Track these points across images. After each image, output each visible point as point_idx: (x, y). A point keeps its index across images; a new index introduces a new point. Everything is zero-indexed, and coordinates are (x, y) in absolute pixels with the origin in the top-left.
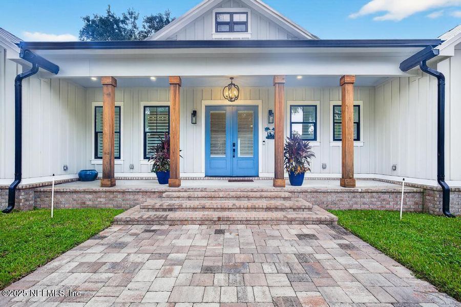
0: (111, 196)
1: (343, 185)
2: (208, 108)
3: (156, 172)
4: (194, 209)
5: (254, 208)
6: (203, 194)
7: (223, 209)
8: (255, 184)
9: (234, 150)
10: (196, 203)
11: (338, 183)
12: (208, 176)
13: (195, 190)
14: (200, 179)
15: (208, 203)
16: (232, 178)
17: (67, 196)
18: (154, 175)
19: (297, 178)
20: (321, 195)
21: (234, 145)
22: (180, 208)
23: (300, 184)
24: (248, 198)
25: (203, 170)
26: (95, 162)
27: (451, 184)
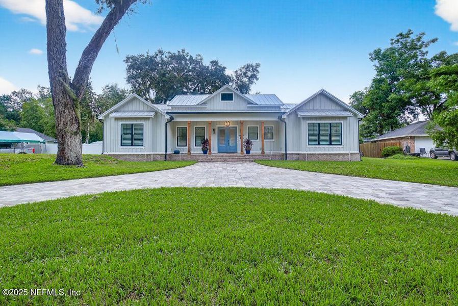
0: (192, 157)
3: (203, 150)
5: (234, 159)
6: (219, 156)
7: (225, 159)
8: (236, 154)
9: (228, 143)
10: (218, 158)
11: (261, 154)
13: (217, 155)
14: (216, 153)
15: (221, 158)
16: (227, 153)
17: (178, 157)
18: (202, 152)
19: (248, 152)
20: (254, 156)
21: (228, 141)
23: (249, 154)
24: (232, 157)
25: (217, 151)
26: (177, 147)
27: (288, 152)
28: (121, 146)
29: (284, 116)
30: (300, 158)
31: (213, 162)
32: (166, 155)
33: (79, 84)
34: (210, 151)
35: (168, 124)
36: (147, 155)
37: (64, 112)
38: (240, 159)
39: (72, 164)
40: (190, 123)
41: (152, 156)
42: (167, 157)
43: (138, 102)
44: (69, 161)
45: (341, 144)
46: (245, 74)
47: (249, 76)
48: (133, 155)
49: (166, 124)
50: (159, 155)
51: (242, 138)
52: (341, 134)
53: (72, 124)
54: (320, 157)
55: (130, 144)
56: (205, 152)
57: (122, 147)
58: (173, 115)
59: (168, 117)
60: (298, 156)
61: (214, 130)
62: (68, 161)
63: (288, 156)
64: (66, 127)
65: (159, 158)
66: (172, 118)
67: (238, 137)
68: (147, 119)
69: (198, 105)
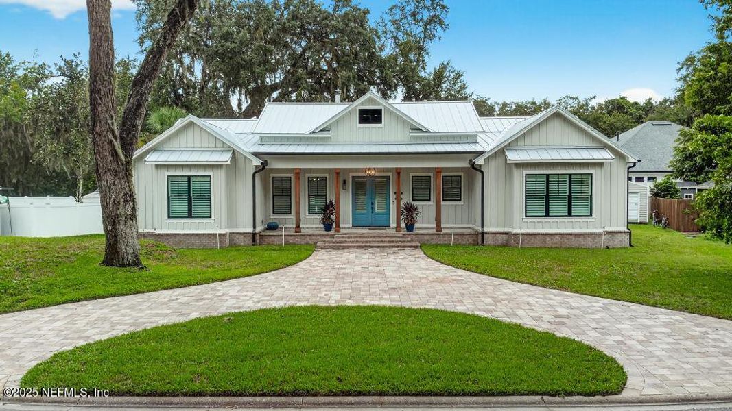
0: (303, 238)
1: (437, 231)
2: (353, 177)
3: (324, 223)
4: (353, 242)
5: (382, 242)
6: (355, 235)
7: (367, 242)
8: (388, 231)
9: (372, 208)
10: (353, 240)
11: (435, 230)
12: (354, 226)
13: (351, 234)
14: (349, 228)
15: (359, 240)
16: (370, 227)
17: (277, 237)
18: (322, 226)
19: (410, 227)
20: (421, 237)
21: (372, 204)
22: (346, 242)
23: (412, 230)
24: (380, 237)
25: (351, 223)
26: (273, 217)
27: (486, 229)
28: (169, 217)
29: (480, 161)
30: (510, 241)
31: (344, 247)
32: (254, 234)
33: (130, 136)
34: (338, 225)
35: (258, 176)
36: (220, 235)
37: (114, 185)
38: (393, 242)
39: (129, 265)
40: (298, 173)
41: (228, 236)
42: (257, 237)
43: (198, 131)
44: (125, 261)
45: (591, 216)
46: (414, 15)
47: (425, 18)
48: (193, 235)
49: (254, 175)
50: (241, 233)
51: (398, 199)
52: (591, 196)
53: (125, 202)
54: (548, 239)
55: (186, 215)
56: (328, 228)
57: (171, 220)
58: (266, 158)
59: (257, 162)
60: (505, 237)
61: (345, 182)
62: (123, 259)
63: (486, 236)
64: (118, 209)
65: (241, 240)
66: (264, 164)
67: (392, 197)
68: (218, 166)
69: (312, 133)
